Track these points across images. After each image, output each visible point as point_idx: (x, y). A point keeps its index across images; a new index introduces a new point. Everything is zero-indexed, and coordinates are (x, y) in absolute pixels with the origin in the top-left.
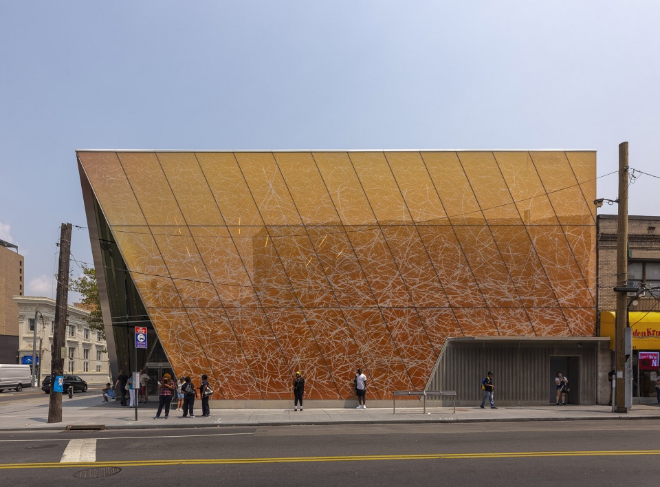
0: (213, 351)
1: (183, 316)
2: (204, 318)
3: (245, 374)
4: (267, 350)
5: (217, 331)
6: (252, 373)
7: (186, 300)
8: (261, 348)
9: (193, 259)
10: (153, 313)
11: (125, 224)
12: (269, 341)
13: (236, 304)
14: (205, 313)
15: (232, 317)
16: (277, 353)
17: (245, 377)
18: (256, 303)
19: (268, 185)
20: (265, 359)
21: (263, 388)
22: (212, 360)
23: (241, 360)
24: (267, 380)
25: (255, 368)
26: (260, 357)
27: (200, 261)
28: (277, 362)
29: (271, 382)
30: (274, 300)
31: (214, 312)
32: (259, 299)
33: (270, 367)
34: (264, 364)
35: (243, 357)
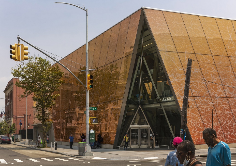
0: (206, 119)
1: (193, 101)
2: (202, 102)
3: (220, 131)
4: (228, 119)
5: (207, 109)
6: (222, 131)
7: (194, 93)
8: (226, 118)
9: (197, 71)
10: (179, 99)
11: (166, 50)
12: (230, 114)
13: (216, 95)
14: (203, 100)
15: (214, 102)
16: (233, 120)
17: (219, 133)
18: (224, 95)
19: (229, 36)
20: (227, 123)
21: (227, 138)
22: (205, 124)
23: (218, 124)
24: (228, 134)
25: (224, 128)
26: (226, 122)
27: (200, 72)
28: (232, 125)
29: (230, 135)
30: (232, 94)
31: (207, 99)
32: (225, 93)
33: (230, 127)
34: (227, 126)
35: (219, 123)
